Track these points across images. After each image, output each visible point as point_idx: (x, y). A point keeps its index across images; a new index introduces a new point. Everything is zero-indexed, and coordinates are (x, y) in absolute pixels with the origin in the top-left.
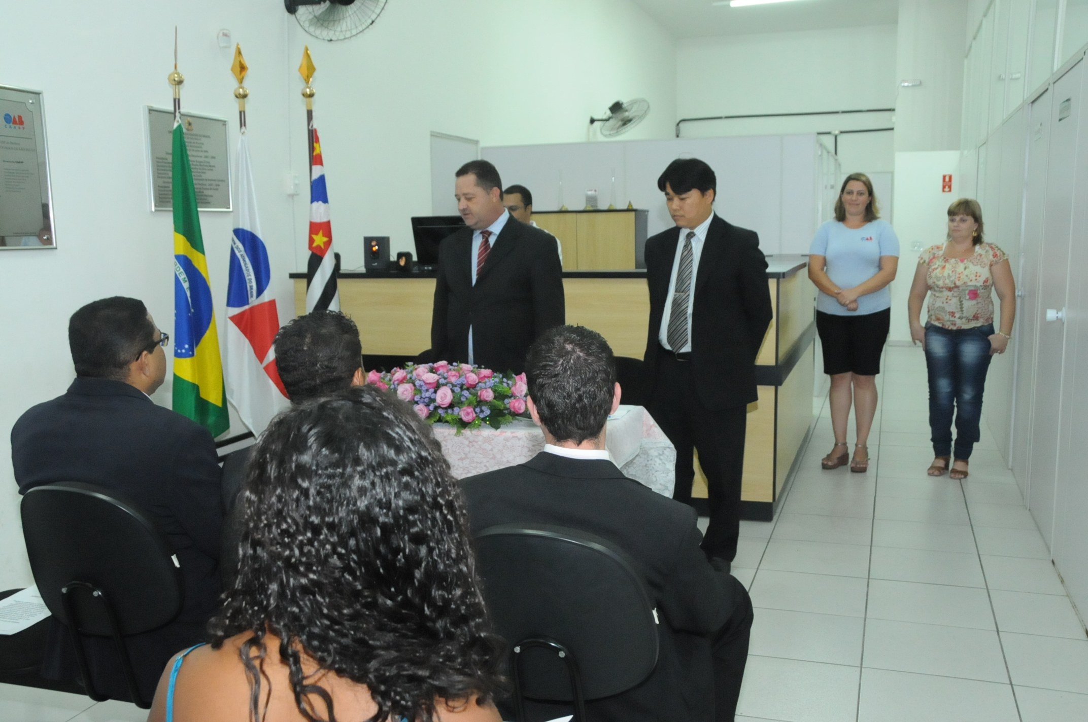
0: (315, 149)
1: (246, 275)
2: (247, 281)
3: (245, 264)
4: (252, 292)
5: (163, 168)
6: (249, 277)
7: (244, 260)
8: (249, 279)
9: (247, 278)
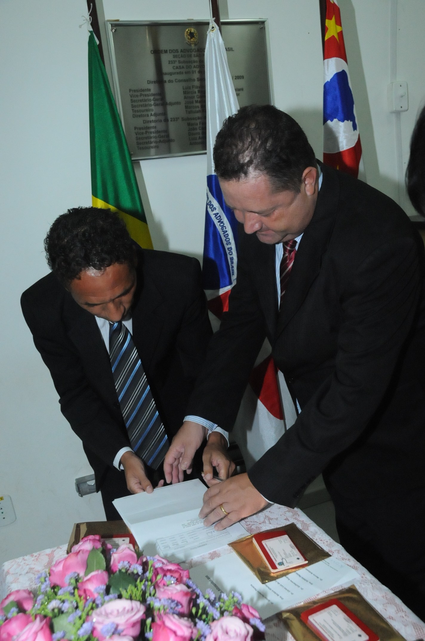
0: (327, 29)
1: (225, 242)
2: (228, 252)
3: (223, 227)
4: (233, 267)
5: (142, 103)
6: (229, 246)
7: (220, 221)
8: (228, 248)
9: (226, 247)
